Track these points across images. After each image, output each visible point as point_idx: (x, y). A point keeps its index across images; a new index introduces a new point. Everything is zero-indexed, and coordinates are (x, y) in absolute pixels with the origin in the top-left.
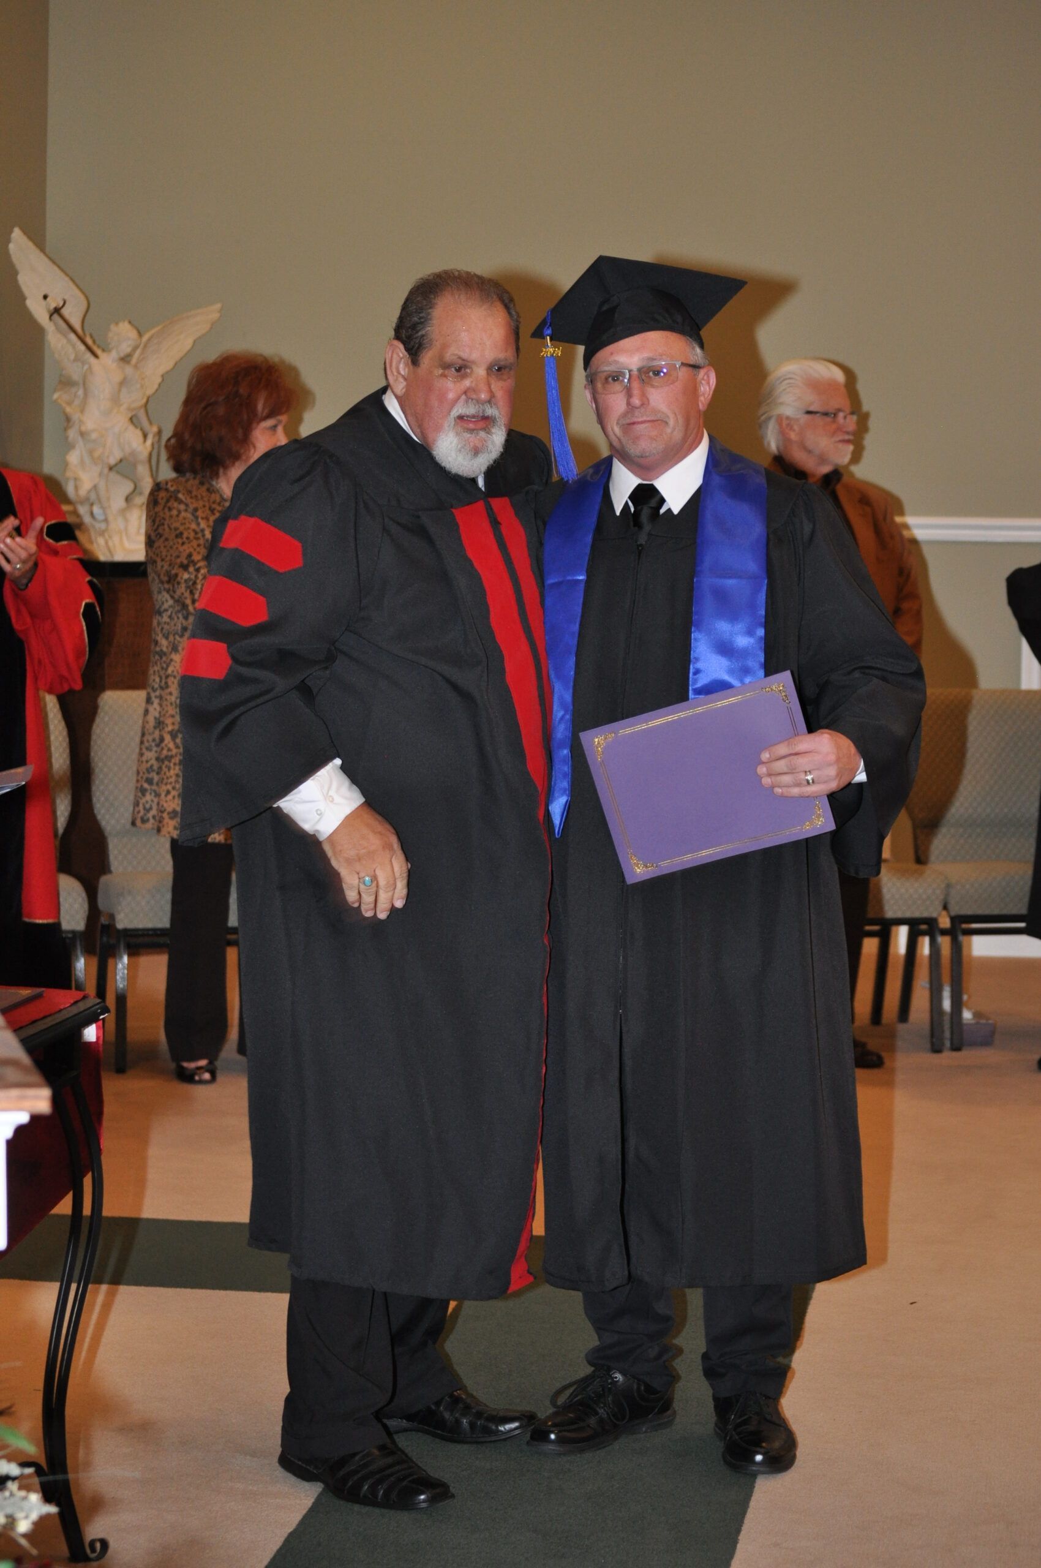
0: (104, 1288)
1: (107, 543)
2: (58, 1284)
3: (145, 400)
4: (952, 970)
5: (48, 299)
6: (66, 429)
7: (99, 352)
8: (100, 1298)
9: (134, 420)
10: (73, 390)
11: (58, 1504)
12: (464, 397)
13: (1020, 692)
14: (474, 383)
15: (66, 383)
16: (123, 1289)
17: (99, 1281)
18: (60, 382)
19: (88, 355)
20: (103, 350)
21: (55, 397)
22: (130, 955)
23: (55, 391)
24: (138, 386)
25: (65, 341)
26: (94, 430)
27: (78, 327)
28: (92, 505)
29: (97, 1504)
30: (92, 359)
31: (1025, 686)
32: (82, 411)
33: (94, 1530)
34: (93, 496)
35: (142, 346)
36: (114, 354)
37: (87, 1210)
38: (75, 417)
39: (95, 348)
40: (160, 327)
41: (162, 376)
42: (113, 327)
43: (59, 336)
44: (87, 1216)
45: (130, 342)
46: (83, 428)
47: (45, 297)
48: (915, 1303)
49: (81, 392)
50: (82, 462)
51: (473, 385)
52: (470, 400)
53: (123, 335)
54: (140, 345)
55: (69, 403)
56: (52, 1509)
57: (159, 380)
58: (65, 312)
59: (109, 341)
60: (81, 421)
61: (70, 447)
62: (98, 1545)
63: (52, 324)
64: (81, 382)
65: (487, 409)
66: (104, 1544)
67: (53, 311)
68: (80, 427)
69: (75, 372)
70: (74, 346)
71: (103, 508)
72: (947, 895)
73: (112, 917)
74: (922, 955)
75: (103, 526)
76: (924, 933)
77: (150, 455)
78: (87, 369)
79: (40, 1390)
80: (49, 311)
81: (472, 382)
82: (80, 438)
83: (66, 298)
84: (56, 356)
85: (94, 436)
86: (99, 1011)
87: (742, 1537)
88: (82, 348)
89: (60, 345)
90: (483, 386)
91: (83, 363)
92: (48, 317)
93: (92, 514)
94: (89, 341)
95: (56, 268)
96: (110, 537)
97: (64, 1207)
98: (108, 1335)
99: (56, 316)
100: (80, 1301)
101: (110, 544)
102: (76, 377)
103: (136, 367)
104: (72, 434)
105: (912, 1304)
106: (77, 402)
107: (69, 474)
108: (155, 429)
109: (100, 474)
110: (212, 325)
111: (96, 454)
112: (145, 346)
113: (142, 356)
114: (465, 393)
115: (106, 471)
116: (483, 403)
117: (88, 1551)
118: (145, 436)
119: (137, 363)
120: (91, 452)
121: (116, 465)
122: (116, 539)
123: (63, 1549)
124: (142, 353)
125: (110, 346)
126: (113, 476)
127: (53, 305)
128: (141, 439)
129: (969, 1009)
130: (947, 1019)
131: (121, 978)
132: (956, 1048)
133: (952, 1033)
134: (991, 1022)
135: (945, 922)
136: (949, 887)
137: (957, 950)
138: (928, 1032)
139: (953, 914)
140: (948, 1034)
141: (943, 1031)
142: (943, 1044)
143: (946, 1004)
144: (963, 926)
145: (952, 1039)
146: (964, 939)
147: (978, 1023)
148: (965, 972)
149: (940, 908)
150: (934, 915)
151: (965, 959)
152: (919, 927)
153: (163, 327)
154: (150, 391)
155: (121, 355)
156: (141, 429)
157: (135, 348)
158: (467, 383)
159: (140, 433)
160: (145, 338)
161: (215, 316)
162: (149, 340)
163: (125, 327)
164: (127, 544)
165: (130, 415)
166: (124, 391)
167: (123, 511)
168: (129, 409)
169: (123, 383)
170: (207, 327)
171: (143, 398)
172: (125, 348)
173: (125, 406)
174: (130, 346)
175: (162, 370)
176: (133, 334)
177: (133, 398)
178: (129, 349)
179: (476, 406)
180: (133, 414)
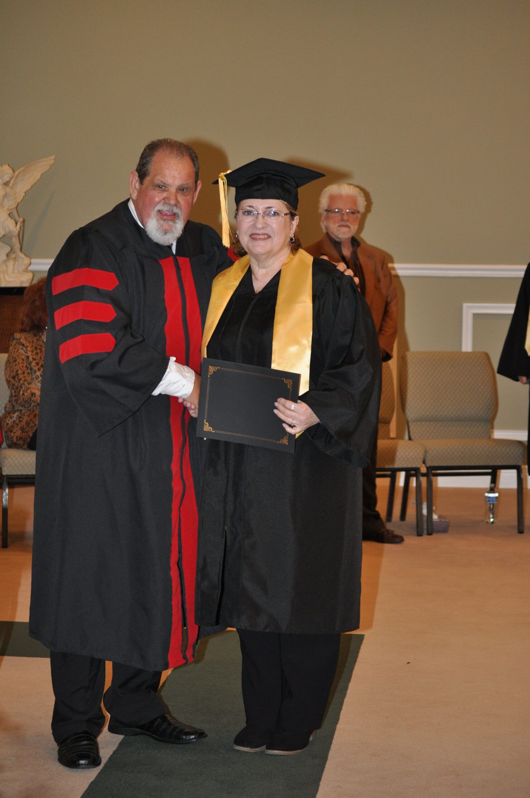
9: (11, 215)
12: (163, 201)
13: (462, 353)
14: (169, 195)
24: (13, 197)
36: (1, 182)
41: (25, 193)
45: (9, 175)
51: (168, 196)
52: (166, 204)
53: (6, 171)
57: (23, 195)
65: (174, 209)
72: (425, 456)
77: (19, 232)
81: (168, 194)
90: (173, 197)
108: (21, 219)
110: (50, 166)
112: (16, 177)
113: (15, 183)
114: (164, 199)
116: (173, 206)
118: (16, 223)
119: (12, 186)
121: (1, 238)
122: (2, 276)
124: (15, 181)
128: (15, 225)
129: (436, 514)
130: (425, 519)
131: (5, 500)
132: (429, 534)
133: (428, 526)
134: (447, 520)
135: (424, 470)
136: (426, 452)
137: (430, 484)
138: (415, 526)
139: (428, 465)
140: (425, 527)
141: (423, 525)
142: (423, 532)
143: (425, 512)
144: (434, 472)
145: (427, 529)
146: (433, 478)
147: (441, 521)
148: (434, 495)
149: (421, 462)
150: (418, 466)
151: (434, 489)
152: (411, 472)
153: (26, 168)
154: (19, 200)
155: (5, 182)
156: (15, 220)
157: (11, 178)
158: (165, 195)
159: (13, 221)
160: (16, 173)
161: (53, 162)
162: (19, 174)
163: (6, 168)
164: (7, 278)
165: (9, 213)
166: (6, 200)
167: (5, 262)
168: (8, 209)
169: (5, 196)
170: (48, 167)
171: (15, 204)
172: (6, 178)
173: (6, 208)
174: (8, 177)
175: (25, 189)
176: (10, 171)
177: (10, 204)
178: (8, 179)
179: (169, 207)
180: (10, 212)
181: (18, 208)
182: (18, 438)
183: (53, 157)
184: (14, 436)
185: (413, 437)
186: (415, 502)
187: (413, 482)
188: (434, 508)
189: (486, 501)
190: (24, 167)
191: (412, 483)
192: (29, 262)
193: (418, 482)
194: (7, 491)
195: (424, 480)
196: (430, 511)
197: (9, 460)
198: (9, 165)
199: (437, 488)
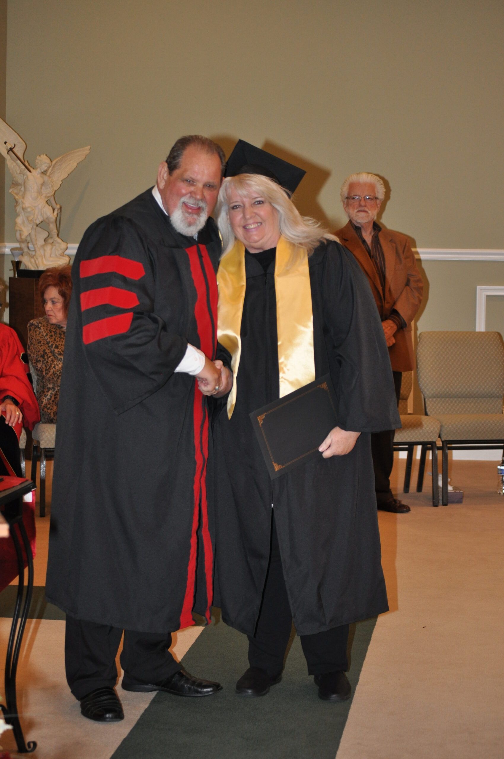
0: (34, 620)
1: (35, 261)
2: (12, 619)
3: (54, 192)
4: (443, 467)
5: (7, 144)
6: (15, 206)
7: (31, 169)
8: (32, 626)
9: (48, 201)
10: (19, 187)
11: (12, 724)
12: (189, 195)
13: (476, 333)
15: (16, 184)
16: (43, 621)
17: (32, 617)
18: (13, 183)
19: (27, 170)
20: (33, 169)
21: (11, 191)
22: (47, 460)
23: (10, 188)
24: (50, 186)
25: (15, 164)
26: (29, 207)
27: (21, 158)
28: (28, 243)
29: (31, 725)
30: (28, 172)
31: (477, 330)
32: (23, 198)
33: (30, 737)
34: (29, 239)
35: (52, 166)
36: (39, 170)
37: (26, 583)
38: (20, 200)
39: (29, 167)
40: (60, 158)
41: (62, 181)
42: (38, 157)
43: (12, 161)
44: (26, 586)
45: (46, 165)
46: (24, 206)
47: (5, 143)
48: (425, 627)
49: (23, 189)
50: (23, 222)
52: (192, 197)
53: (43, 161)
54: (51, 167)
55: (17, 194)
56: (9, 727)
57: (61, 183)
58: (15, 150)
59: (36, 164)
60: (23, 203)
61: (18, 215)
62: (32, 745)
63: (8, 155)
64: (23, 183)
65: (200, 203)
66: (35, 744)
67: (9, 149)
68: (22, 205)
69: (20, 179)
70: (19, 167)
71: (33, 244)
72: (441, 430)
73: (38, 442)
74: (428, 459)
75: (34, 253)
76: (429, 449)
77: (56, 218)
78: (26, 178)
79: (3, 670)
80: (7, 149)
81: (195, 189)
82: (22, 211)
83: (15, 143)
84: (11, 171)
85: (29, 210)
86: (32, 487)
87: (342, 740)
88: (24, 167)
89: (13, 166)
90: (199, 192)
91: (24, 175)
92: (7, 153)
93: (28, 247)
94: (27, 164)
95: (11, 129)
96: (37, 259)
97: (15, 582)
98: (36, 643)
99: (10, 151)
100: (23, 627)
101: (37, 262)
102: (20, 181)
103: (49, 176)
104: (18, 209)
105: (424, 627)
106: (21, 193)
107: (17, 228)
108: (58, 206)
109: (32, 228)
110: (86, 156)
111: (30, 219)
112: (53, 167)
113: (52, 172)
115: (35, 226)
116: (199, 200)
117: (27, 747)
118: (54, 210)
119: (50, 174)
120: (27, 218)
121: (40, 224)
122: (40, 259)
123: (15, 746)
124: (52, 170)
125: (37, 167)
126: (38, 228)
127: (9, 147)
128: (52, 211)
129: (451, 485)
130: (440, 490)
131: (43, 472)
132: (445, 504)
133: (443, 497)
134: (462, 491)
135: (439, 444)
136: (441, 426)
137: (445, 457)
138: (431, 497)
139: (443, 440)
140: (441, 498)
141: (438, 497)
142: (439, 502)
143: (440, 483)
144: (448, 445)
145: (443, 500)
146: (449, 452)
147: (455, 492)
148: (449, 468)
149: (437, 437)
150: (434, 440)
151: (449, 461)
152: (427, 446)
153: (62, 158)
154: (56, 189)
155: (42, 171)
156: (52, 207)
157: (49, 167)
158: (192, 189)
159: (51, 208)
160: (54, 162)
161: (87, 152)
162: (56, 163)
163: (44, 157)
164: (45, 262)
165: (46, 200)
166: (43, 188)
167: (43, 246)
168: (46, 197)
169: (42, 185)
170: (83, 157)
171: (53, 192)
172: (44, 168)
173: (44, 195)
174: (46, 166)
175: (62, 178)
176: (48, 161)
177: (48, 191)
178: (46, 168)
179: (195, 201)
180: (48, 199)
181: (55, 195)
182: (55, 413)
183: (89, 147)
184: (51, 412)
185: (429, 413)
186: (431, 474)
187: (430, 455)
188: (449, 480)
189: (499, 473)
190: (61, 157)
191: (429, 457)
192: (66, 247)
193: (434, 454)
194: (45, 463)
195: (439, 453)
196: (445, 483)
197: (47, 434)
198: (46, 155)
199: (452, 460)
